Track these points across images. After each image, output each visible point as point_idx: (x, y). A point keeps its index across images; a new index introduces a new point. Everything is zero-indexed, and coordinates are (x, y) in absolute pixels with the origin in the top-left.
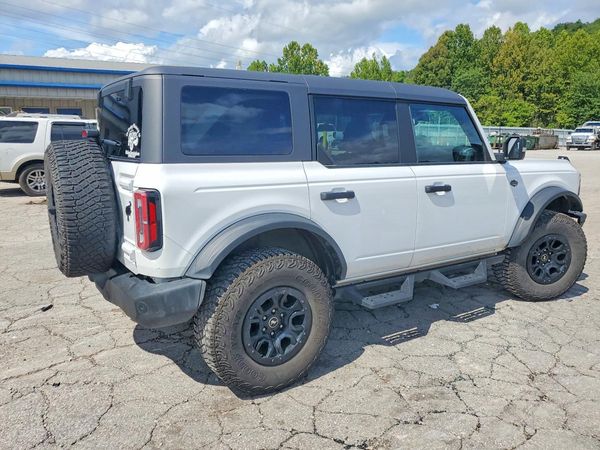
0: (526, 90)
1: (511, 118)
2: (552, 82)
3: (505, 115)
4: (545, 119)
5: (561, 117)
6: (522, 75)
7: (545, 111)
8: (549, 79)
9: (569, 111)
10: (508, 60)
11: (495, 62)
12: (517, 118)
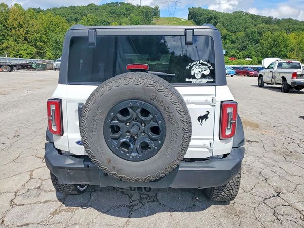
0: (29, 40)
1: (24, 54)
2: (41, 37)
3: (21, 52)
4: (41, 55)
5: (48, 54)
6: (25, 32)
7: (40, 51)
8: (39, 35)
9: (51, 52)
10: (16, 23)
11: (8, 22)
12: (27, 54)
